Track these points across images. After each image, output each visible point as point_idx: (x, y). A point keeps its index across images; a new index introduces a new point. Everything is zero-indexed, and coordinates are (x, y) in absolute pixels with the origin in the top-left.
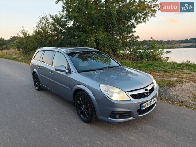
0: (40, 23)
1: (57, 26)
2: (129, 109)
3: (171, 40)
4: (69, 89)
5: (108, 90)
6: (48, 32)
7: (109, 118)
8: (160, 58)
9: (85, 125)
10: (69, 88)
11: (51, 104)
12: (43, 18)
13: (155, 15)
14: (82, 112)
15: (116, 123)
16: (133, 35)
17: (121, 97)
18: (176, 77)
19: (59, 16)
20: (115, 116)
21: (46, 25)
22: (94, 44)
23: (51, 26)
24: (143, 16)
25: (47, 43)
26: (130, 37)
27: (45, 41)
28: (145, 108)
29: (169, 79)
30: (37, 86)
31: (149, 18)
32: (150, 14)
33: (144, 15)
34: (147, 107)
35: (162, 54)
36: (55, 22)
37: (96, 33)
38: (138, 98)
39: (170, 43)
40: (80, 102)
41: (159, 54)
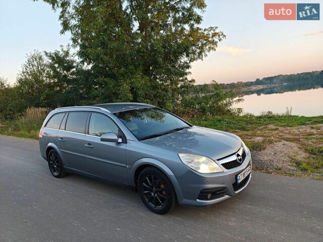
0: (29, 65)
1: (58, 70)
2: (223, 184)
3: (236, 82)
4: (126, 167)
5: (192, 161)
6: (43, 81)
7: (198, 200)
8: (229, 111)
9: (160, 217)
10: (125, 165)
11: (91, 196)
12: (34, 58)
13: (216, 48)
14: (152, 199)
15: (207, 206)
16: (186, 79)
17: (210, 169)
18: (260, 136)
19: (61, 53)
20: (207, 196)
21: (39, 68)
22: (130, 95)
23: (48, 69)
24: (198, 51)
25: (42, 98)
26: (182, 81)
27: (40, 96)
28: (241, 180)
29: (251, 140)
30: (55, 171)
31: (207, 53)
32: (207, 47)
33: (199, 48)
34: (243, 179)
35: (230, 104)
36: (54, 63)
37: (130, 79)
38: (231, 168)
39: (236, 87)
40: (147, 184)
41: (226, 105)
